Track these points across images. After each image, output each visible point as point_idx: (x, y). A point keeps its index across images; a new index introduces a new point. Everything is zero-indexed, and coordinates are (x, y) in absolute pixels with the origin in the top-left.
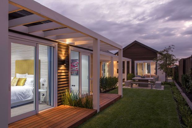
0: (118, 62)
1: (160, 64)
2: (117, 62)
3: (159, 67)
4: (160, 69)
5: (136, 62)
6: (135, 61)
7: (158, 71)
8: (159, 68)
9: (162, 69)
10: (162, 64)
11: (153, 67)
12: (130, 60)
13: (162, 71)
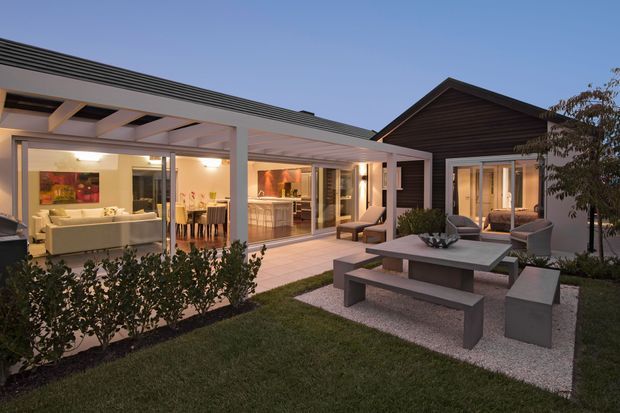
0: (385, 165)
1: (557, 169)
2: (380, 164)
3: (556, 181)
4: (561, 192)
5: (450, 163)
6: (447, 160)
7: (550, 199)
8: (553, 189)
9: (572, 194)
10: (568, 165)
11: (531, 183)
12: (426, 157)
13: (571, 201)
